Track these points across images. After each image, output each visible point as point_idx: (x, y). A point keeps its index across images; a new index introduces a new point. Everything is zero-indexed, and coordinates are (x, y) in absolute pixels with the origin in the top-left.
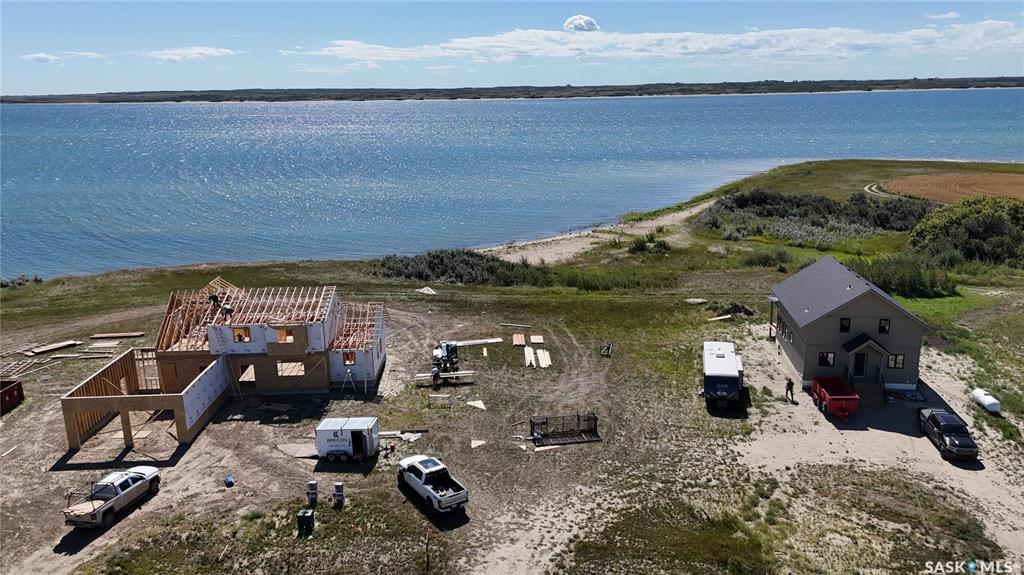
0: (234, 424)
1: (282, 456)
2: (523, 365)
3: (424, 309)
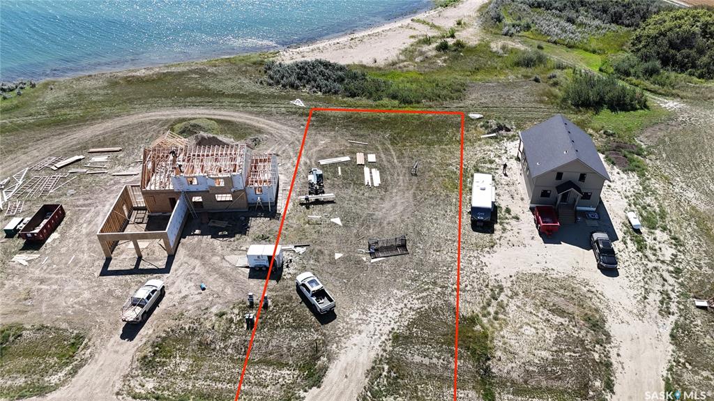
0: (196, 238)
1: (228, 265)
2: (363, 184)
3: (298, 123)
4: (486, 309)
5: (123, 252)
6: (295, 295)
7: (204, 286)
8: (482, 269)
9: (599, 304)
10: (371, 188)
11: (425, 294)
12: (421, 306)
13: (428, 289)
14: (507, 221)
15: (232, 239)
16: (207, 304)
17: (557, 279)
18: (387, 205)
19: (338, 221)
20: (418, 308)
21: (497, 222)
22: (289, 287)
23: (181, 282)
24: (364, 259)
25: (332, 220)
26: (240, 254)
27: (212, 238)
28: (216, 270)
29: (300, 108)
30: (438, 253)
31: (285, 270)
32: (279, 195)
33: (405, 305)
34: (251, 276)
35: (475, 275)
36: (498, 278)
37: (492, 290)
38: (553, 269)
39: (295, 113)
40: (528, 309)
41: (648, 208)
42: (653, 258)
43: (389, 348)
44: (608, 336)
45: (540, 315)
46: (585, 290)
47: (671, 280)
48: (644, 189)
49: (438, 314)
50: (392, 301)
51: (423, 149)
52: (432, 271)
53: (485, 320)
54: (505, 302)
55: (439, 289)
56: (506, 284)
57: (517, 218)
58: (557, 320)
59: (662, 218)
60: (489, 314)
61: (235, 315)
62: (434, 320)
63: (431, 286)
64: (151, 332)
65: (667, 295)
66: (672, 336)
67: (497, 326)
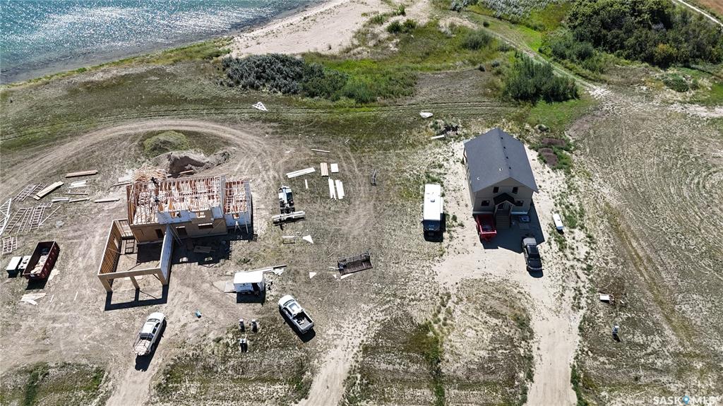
0: (185, 266)
1: (217, 291)
2: (329, 198)
3: (261, 131)
4: (437, 316)
5: (121, 284)
6: (279, 317)
7: (199, 314)
8: (433, 278)
9: (526, 304)
10: (336, 201)
11: (387, 306)
12: (385, 317)
13: (390, 301)
14: (453, 229)
15: (217, 265)
16: (205, 331)
17: (494, 283)
18: (351, 218)
19: (309, 238)
20: (382, 320)
21: (445, 231)
22: (273, 309)
23: (179, 311)
24: (335, 276)
25: (304, 238)
26: (227, 280)
27: (199, 264)
28: (208, 297)
29: (262, 113)
30: (397, 265)
31: (268, 292)
32: (254, 215)
33: (372, 318)
34: (238, 302)
35: (427, 284)
36: (447, 286)
37: (441, 298)
38: (491, 274)
39: (258, 119)
40: (471, 313)
41: (571, 207)
42: (571, 257)
43: (360, 359)
44: (531, 332)
45: (479, 318)
46: (516, 291)
47: (583, 277)
48: (569, 187)
49: (398, 324)
50: (361, 315)
51: (379, 154)
52: (392, 283)
53: (436, 326)
54: (452, 308)
55: (399, 301)
56: (453, 291)
57: (462, 225)
58: (493, 321)
59: (581, 216)
60: (439, 320)
61: (229, 339)
62: (396, 330)
63: (392, 298)
64: (160, 361)
65: (580, 291)
66: (581, 329)
67: (446, 331)
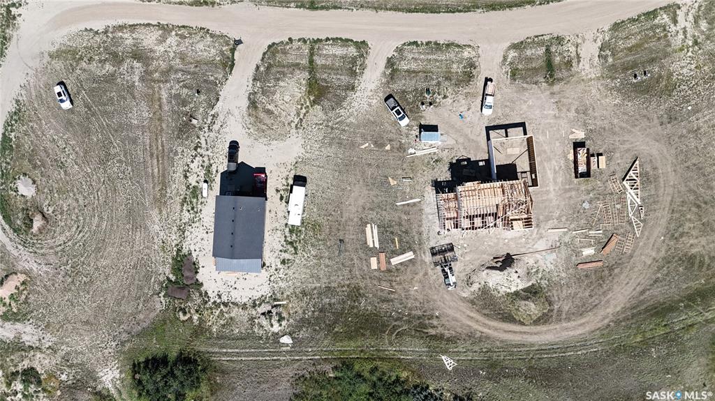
0: (480, 158)
1: (452, 135)
2: (378, 226)
4: (306, 112)
8: (305, 142)
9: (247, 120)
10: (372, 221)
11: (338, 120)
12: (340, 111)
13: (336, 124)
14: (284, 188)
15: (457, 158)
16: (455, 105)
19: (393, 182)
20: (342, 109)
21: (291, 183)
22: (413, 119)
23: (475, 120)
26: (447, 145)
27: (470, 159)
28: (458, 131)
30: (329, 154)
33: (348, 111)
34: (437, 126)
36: (297, 135)
38: (265, 145)
39: (448, 341)
40: (284, 113)
41: (190, 209)
42: (206, 159)
43: (356, 81)
44: (249, 99)
45: (279, 110)
46: (252, 130)
47: (203, 141)
48: (184, 232)
49: (332, 106)
50: (355, 113)
52: (333, 138)
53: (308, 104)
54: (296, 117)
55: (330, 124)
56: (294, 131)
57: (278, 191)
58: (270, 107)
59: (186, 198)
60: (305, 108)
61: (439, 98)
62: (334, 102)
63: (334, 126)
64: (478, 83)
65: (209, 129)
66: (218, 99)
67: (302, 100)
